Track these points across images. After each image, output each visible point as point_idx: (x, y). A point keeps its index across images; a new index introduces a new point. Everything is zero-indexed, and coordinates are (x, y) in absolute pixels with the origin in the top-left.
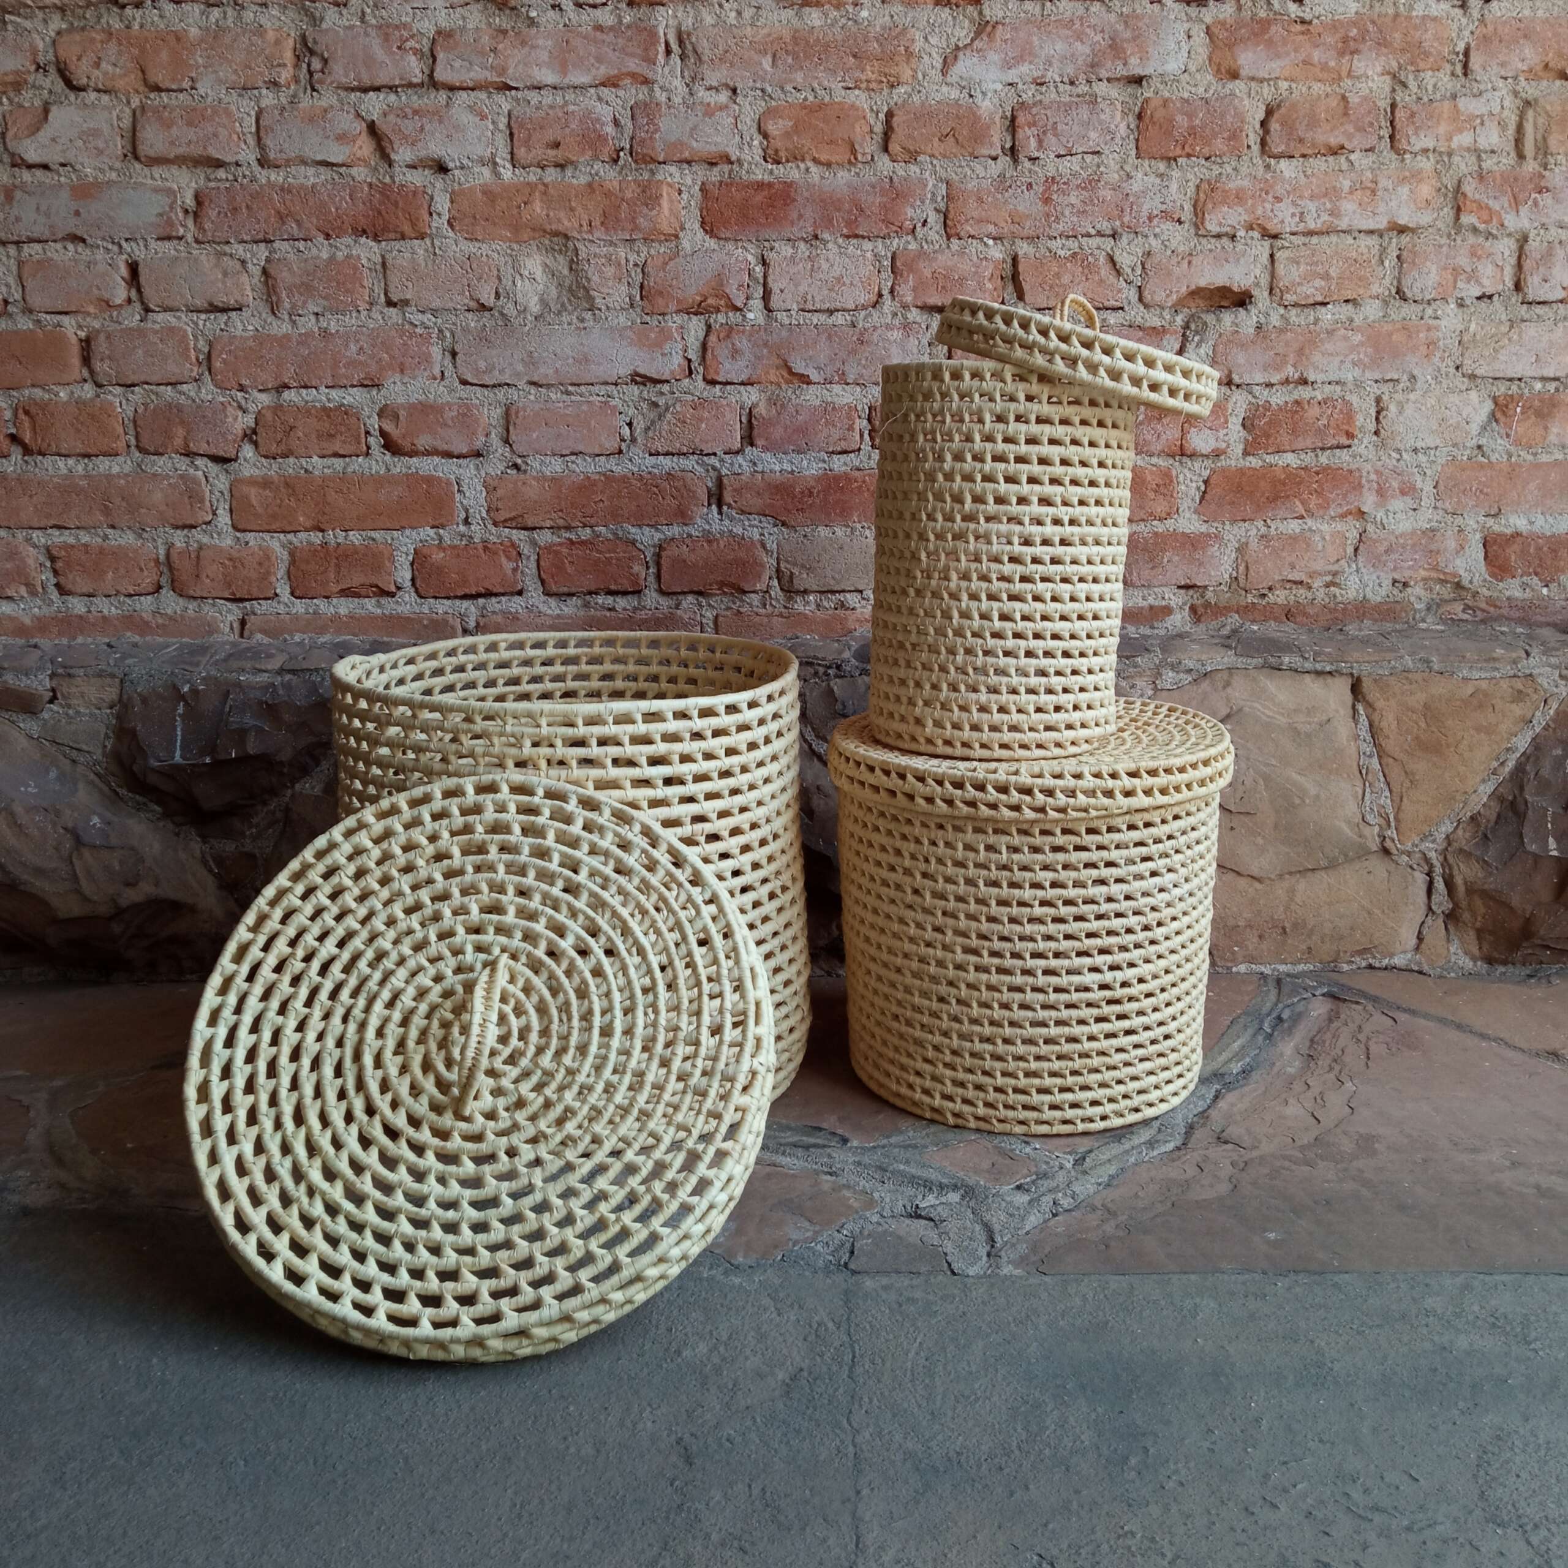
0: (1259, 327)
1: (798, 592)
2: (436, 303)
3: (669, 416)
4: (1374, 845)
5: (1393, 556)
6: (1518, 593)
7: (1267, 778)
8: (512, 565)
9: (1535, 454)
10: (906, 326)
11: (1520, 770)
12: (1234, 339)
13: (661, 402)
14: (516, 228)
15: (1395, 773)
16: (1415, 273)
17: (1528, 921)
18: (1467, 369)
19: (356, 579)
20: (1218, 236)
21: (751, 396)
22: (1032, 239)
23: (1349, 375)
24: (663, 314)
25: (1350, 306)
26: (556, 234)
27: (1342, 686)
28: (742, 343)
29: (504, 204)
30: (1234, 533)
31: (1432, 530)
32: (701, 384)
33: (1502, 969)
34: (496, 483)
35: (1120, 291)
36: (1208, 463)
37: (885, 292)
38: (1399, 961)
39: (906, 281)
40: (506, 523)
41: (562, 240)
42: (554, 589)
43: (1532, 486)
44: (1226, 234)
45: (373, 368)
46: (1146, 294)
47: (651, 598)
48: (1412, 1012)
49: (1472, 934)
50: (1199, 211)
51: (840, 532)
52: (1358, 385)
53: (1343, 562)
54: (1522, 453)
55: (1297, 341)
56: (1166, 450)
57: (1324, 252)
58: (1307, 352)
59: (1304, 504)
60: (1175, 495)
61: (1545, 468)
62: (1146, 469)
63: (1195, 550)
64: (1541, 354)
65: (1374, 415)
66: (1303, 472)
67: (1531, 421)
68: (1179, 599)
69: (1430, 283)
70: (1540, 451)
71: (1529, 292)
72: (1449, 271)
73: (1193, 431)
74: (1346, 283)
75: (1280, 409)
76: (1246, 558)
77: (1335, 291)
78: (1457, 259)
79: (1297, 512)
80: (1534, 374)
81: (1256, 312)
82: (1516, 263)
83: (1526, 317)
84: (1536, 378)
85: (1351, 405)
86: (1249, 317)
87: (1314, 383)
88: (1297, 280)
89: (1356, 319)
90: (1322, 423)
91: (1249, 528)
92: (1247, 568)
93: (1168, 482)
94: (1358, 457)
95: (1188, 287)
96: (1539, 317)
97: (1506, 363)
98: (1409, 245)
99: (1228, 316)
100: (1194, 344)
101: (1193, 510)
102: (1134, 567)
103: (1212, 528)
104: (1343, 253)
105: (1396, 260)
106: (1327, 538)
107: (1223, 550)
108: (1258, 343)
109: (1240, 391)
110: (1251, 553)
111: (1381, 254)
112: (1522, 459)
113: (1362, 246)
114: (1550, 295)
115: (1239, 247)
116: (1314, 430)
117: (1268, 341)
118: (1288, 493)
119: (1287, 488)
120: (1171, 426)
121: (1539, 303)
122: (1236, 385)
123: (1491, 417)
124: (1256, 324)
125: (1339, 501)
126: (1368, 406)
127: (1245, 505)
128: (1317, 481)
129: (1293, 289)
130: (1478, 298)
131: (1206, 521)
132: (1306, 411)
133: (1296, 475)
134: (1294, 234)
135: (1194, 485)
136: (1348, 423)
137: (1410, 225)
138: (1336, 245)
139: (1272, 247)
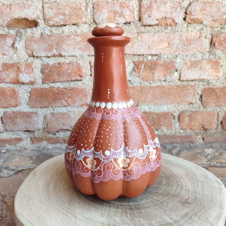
0: (42, 35)
9: (150, 83)
12: (31, 39)
16: (99, 13)
23: (78, 53)
25: (75, 26)
30: (42, 112)
43: (149, 95)
54: (145, 83)
55: (56, 40)
56: (12, 81)
57: (63, 5)
58: (60, 44)
59: (66, 101)
60: (18, 98)
61: (154, 88)
62: (6, 88)
63: (28, 118)
64: (150, 45)
65: (89, 68)
66: (64, 90)
67: (147, 71)
68: (25, 136)
69: (105, 17)
70: (152, 82)
71: (144, 21)
72: (112, 13)
73: (21, 74)
74: (72, 17)
75: (53, 66)
76: (47, 121)
77: (69, 20)
78: (115, 8)
79: (64, 104)
80: (148, 53)
81: (40, 29)
82: (139, 10)
83: (144, 31)
84: (149, 55)
85: (80, 65)
86: (38, 30)
87: (65, 56)
88: (53, 16)
89: (78, 31)
90: (70, 71)
91: (47, 110)
92: (47, 125)
93: (14, 93)
94: (85, 84)
95: (11, 18)
96: (148, 31)
97: (137, 49)
98: (97, 2)
99: (29, 30)
100: (18, 41)
101: (26, 103)
102: (7, 124)
103: (34, 110)
104: (70, 5)
105: (92, 8)
106: (77, 114)
107: (38, 118)
108: (41, 41)
109: (38, 59)
110: (49, 119)
111: (86, 6)
112: (145, 85)
113: (78, 2)
114: (152, 23)
115: (30, 2)
116: (66, 74)
117: (45, 40)
118: (60, 97)
119: (59, 96)
120: (12, 72)
121: (149, 26)
122: (36, 57)
123: (133, 69)
124: (40, 34)
125: (79, 101)
126: (87, 65)
127: (45, 102)
128: (70, 93)
129: (52, 19)
130: (125, 24)
131: (32, 108)
132: (63, 67)
133: (62, 91)
135: (26, 94)
136: (80, 72)
138: (67, 2)
139: (43, 3)
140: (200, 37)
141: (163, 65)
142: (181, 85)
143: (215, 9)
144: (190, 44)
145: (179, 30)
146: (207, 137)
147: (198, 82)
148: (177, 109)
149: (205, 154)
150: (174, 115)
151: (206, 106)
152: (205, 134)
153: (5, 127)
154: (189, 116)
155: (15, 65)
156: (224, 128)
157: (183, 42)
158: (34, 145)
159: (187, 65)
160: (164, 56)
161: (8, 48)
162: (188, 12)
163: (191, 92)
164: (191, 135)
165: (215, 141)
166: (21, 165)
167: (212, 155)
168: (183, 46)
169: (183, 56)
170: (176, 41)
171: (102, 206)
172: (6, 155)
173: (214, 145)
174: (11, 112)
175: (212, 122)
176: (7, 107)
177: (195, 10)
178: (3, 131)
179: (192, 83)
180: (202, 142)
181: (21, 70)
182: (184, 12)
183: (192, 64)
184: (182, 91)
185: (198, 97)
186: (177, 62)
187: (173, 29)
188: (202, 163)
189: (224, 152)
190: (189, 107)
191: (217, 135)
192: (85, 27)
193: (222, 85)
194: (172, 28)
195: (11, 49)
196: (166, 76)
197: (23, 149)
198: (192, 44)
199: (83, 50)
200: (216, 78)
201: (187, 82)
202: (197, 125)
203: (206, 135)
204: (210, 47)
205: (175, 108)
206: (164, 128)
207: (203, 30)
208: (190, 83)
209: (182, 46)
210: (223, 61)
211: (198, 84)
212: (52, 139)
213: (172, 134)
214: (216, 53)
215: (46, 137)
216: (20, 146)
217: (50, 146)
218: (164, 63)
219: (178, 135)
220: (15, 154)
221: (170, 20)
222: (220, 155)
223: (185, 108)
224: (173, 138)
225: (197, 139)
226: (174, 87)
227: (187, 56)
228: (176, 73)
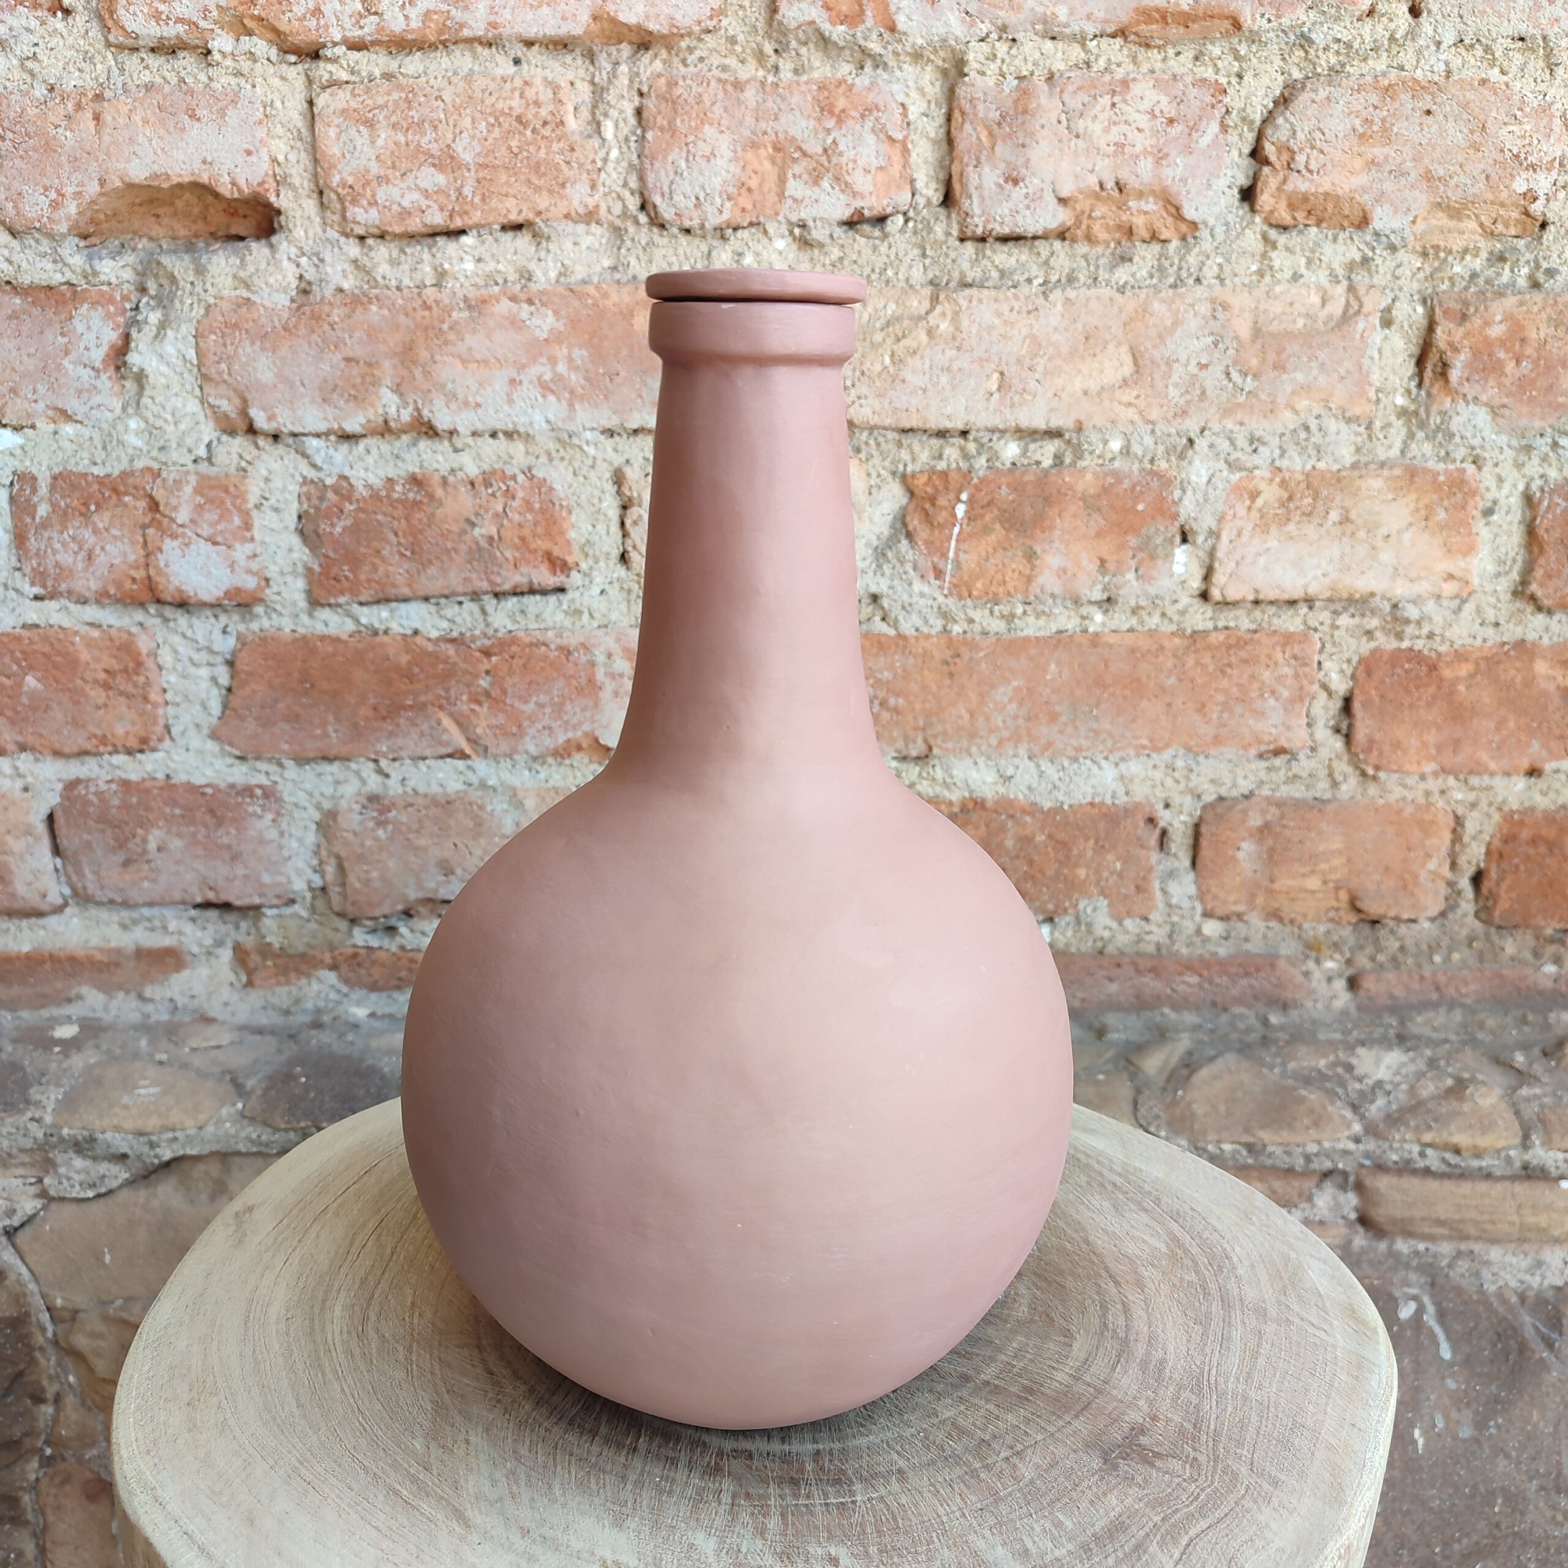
0: (305, 290)
9: (1010, 618)
12: (236, 321)
16: (677, 155)
20: (167, 49)
23: (538, 415)
25: (523, 240)
30: (306, 788)
36: (228, 622)
43: (1002, 693)
44: (183, 45)
54: (976, 615)
55: (398, 326)
56: (112, 592)
57: (438, 98)
58: (424, 355)
59: (462, 723)
60: (153, 696)
61: (1033, 652)
62: (76, 633)
63: (219, 825)
64: (1012, 371)
65: (614, 513)
66: (451, 650)
67: (992, 538)
68: (199, 934)
69: (717, 182)
70: (1019, 610)
71: (977, 211)
72: (762, 151)
73: (168, 544)
74: (503, 178)
75: (375, 496)
76: (337, 848)
77: (477, 200)
78: (783, 120)
79: (447, 744)
80: (997, 422)
81: (293, 251)
82: (942, 131)
83: (971, 275)
84: (1003, 432)
85: (551, 489)
86: (277, 264)
87: (452, 433)
88: (375, 169)
89: (539, 274)
90: (484, 531)
91: (341, 777)
92: (341, 869)
93: (131, 665)
94: (586, 617)
95: (102, 182)
96: (1002, 273)
97: (925, 391)
98: (663, 80)
99: (223, 263)
100: (149, 331)
101: (206, 731)
102: (84, 859)
103: (256, 775)
104: (489, 101)
105: (632, 121)
107: (284, 826)
108: (302, 331)
109: (280, 449)
110: (349, 836)
111: (594, 107)
112: (977, 628)
113: (538, 81)
114: (1029, 220)
115: (224, 80)
116: (463, 548)
117: (326, 327)
118: (422, 698)
119: (418, 686)
120: (115, 532)
121: (1004, 239)
122: (266, 435)
123: (899, 525)
124: (294, 283)
125: (546, 721)
126: (597, 493)
127: (324, 724)
128: (488, 672)
129: (369, 193)
130: (847, 225)
131: (242, 758)
132: (441, 503)
133: (436, 657)
134: (357, 46)
135: (204, 672)
136: (548, 534)
137: (653, 26)
138: (469, 78)
139: (310, 81)
140: (1347, 318)
141: (1098, 496)
142: (1216, 628)
143: (1456, 134)
144: (1279, 367)
145: (1210, 273)
146: (1381, 966)
147: (1325, 616)
148: (1182, 786)
149: (1357, 1086)
150: (1162, 824)
151: (1377, 768)
152: (1369, 950)
153: (74, 878)
154: (1264, 831)
155: (135, 488)
156: (1497, 913)
157: (1231, 352)
158: (256, 998)
159: (1260, 502)
160: (1106, 442)
161: (86, 374)
162: (1269, 150)
163: (1280, 679)
164: (1277, 956)
165: (1435, 996)
166: (173, 1130)
167: (1401, 1096)
168: (1235, 375)
169: (1232, 442)
170: (1189, 345)
171: (622, 1459)
172: (78, 1062)
173: (1419, 1024)
174: (114, 786)
175: (1416, 877)
176: (83, 753)
177: (1318, 135)
178: (60, 901)
179: (1291, 622)
180: (1343, 998)
181: (173, 520)
182: (1247, 150)
183: (1290, 498)
184: (1223, 672)
185: (1326, 708)
186: (1194, 478)
187: (1166, 264)
188: (1327, 1145)
189: (1480, 1077)
190: (1263, 775)
191: (1447, 959)
192: (587, 241)
193: (1490, 632)
194: (1163, 256)
195: (106, 381)
196: (1119, 572)
197: (187, 1019)
198: (1289, 366)
199: (572, 392)
200: (1449, 588)
201: (1257, 614)
202: (1313, 892)
203: (1373, 959)
204: (1413, 384)
205: (1169, 782)
206: (1095, 910)
207: (1369, 271)
208: (1275, 621)
209: (1228, 374)
210: (1500, 480)
211: (1326, 628)
212: (374, 963)
213: (1150, 949)
214: (1455, 425)
215: (332, 948)
216: (171, 1000)
217: (358, 1004)
218: (1106, 490)
219: (1184, 951)
220: (136, 1055)
221: (1150, 205)
222: (1449, 1092)
223: (1241, 782)
224: (1153, 970)
225: (1314, 984)
226: (1166, 644)
227: (1255, 441)
228: (1181, 554)
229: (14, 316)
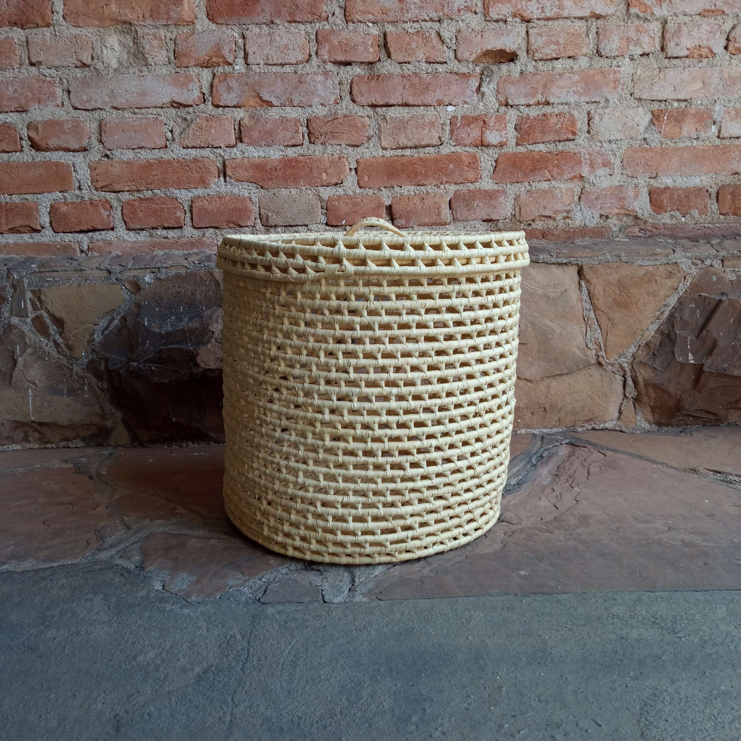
0: (522, 73)
1: (271, 226)
2: (57, 63)
3: (193, 125)
4: (593, 361)
5: (600, 201)
6: (668, 221)
7: (532, 324)
8: (107, 213)
9: (675, 143)
10: (326, 73)
11: (672, 316)
12: (508, 80)
13: (189, 118)
14: (101, 19)
15: (604, 321)
16: (606, 41)
17: (679, 401)
18: (637, 95)
19: (18, 222)
20: (497, 21)
21: (240, 114)
22: (393, 23)
23: (572, 99)
24: (187, 67)
25: (571, 60)
26: (124, 22)
27: (573, 271)
28: (233, 83)
29: (94, 6)
30: (512, 190)
31: (621, 186)
32: (211, 107)
33: (665, 429)
34: (95, 166)
35: (444, 52)
36: (497, 150)
37: (313, 54)
38: (609, 425)
39: (324, 47)
40: (102, 189)
41: (128, 26)
42: (132, 226)
43: (674, 160)
44: (501, 20)
45: (23, 101)
46: (458, 53)
47: (188, 231)
48: (615, 451)
49: (649, 409)
50: (486, 7)
51: (294, 191)
52: (577, 104)
53: (573, 205)
54: (668, 142)
55: (543, 80)
56: (473, 143)
57: (556, 30)
58: (549, 86)
59: (550, 172)
60: (479, 168)
61: (681, 150)
62: (463, 154)
63: (491, 199)
64: (677, 86)
65: (587, 122)
66: (548, 155)
67: (673, 124)
68: (483, 228)
69: (615, 47)
70: (678, 141)
71: (669, 52)
72: (624, 40)
73: (488, 132)
74: (569, 47)
75: (535, 119)
76: (519, 204)
77: (563, 51)
78: (629, 33)
79: (546, 177)
80: (673, 98)
81: (520, 64)
82: (661, 35)
83: (668, 66)
84: (675, 100)
85: (574, 116)
86: (516, 67)
87: (553, 104)
88: (542, 45)
89: (575, 67)
90: (558, 126)
91: (520, 187)
92: (520, 209)
93: (474, 161)
94: (579, 146)
95: (481, 50)
96: (674, 65)
97: (658, 91)
98: (602, 25)
99: (504, 67)
100: (486, 83)
101: (489, 177)
102: (457, 210)
103: (500, 187)
104: (566, 30)
105: (596, 34)
106: (564, 191)
107: (506, 199)
108: (522, 81)
109: (513, 109)
110: (522, 200)
111: (587, 31)
112: (668, 145)
113: (576, 26)
114: (680, 53)
115: (509, 27)
116: (554, 130)
117: (527, 80)
118: (541, 166)
119: (540, 164)
120: (475, 129)
121: (675, 58)
122: (510, 106)
123: (651, 122)
124: (520, 71)
125: (569, 171)
126: (583, 117)
127: (518, 174)
128: (557, 160)
129: (540, 50)
130: (641, 55)
131: (497, 183)
132: (549, 120)
133: (545, 156)
134: (539, 19)
135: (490, 163)
136: (573, 126)
137: (603, 14)
138: (563, 26)
139: (527, 27)
141: (695, 114)
142: (721, 144)
145: (719, 64)
148: (714, 182)
150: (710, 192)
153: (454, 215)
154: (732, 194)
155: (481, 118)
157: (724, 81)
159: (731, 114)
160: (697, 102)
161: (471, 93)
162: (731, 38)
163: (736, 155)
168: (725, 86)
169: (725, 101)
170: (715, 80)
174: (467, 191)
176: (461, 183)
179: (738, 142)
181: (489, 126)
182: (725, 38)
183: (737, 113)
184: (723, 154)
186: (716, 110)
190: (732, 179)
192: (585, 60)
194: (709, 61)
195: (475, 94)
196: (700, 131)
199: (580, 93)
201: (730, 141)
205: (711, 181)
206: (695, 213)
208: (734, 142)
209: (723, 86)
213: (707, 223)
218: (697, 112)
221: (706, 50)
223: (727, 181)
224: (709, 227)
226: (711, 148)
227: (729, 101)
228: (713, 127)
229: (456, 80)
